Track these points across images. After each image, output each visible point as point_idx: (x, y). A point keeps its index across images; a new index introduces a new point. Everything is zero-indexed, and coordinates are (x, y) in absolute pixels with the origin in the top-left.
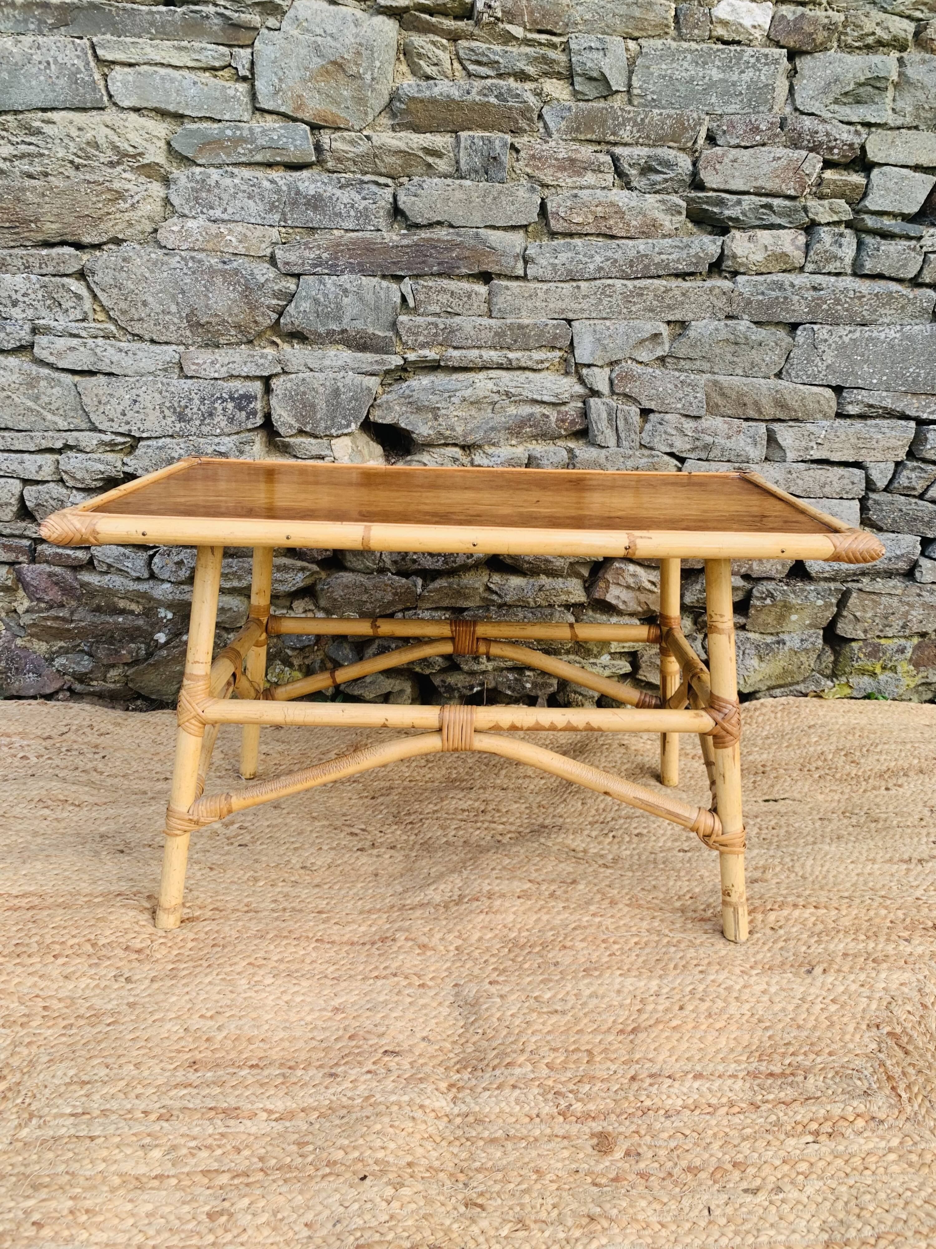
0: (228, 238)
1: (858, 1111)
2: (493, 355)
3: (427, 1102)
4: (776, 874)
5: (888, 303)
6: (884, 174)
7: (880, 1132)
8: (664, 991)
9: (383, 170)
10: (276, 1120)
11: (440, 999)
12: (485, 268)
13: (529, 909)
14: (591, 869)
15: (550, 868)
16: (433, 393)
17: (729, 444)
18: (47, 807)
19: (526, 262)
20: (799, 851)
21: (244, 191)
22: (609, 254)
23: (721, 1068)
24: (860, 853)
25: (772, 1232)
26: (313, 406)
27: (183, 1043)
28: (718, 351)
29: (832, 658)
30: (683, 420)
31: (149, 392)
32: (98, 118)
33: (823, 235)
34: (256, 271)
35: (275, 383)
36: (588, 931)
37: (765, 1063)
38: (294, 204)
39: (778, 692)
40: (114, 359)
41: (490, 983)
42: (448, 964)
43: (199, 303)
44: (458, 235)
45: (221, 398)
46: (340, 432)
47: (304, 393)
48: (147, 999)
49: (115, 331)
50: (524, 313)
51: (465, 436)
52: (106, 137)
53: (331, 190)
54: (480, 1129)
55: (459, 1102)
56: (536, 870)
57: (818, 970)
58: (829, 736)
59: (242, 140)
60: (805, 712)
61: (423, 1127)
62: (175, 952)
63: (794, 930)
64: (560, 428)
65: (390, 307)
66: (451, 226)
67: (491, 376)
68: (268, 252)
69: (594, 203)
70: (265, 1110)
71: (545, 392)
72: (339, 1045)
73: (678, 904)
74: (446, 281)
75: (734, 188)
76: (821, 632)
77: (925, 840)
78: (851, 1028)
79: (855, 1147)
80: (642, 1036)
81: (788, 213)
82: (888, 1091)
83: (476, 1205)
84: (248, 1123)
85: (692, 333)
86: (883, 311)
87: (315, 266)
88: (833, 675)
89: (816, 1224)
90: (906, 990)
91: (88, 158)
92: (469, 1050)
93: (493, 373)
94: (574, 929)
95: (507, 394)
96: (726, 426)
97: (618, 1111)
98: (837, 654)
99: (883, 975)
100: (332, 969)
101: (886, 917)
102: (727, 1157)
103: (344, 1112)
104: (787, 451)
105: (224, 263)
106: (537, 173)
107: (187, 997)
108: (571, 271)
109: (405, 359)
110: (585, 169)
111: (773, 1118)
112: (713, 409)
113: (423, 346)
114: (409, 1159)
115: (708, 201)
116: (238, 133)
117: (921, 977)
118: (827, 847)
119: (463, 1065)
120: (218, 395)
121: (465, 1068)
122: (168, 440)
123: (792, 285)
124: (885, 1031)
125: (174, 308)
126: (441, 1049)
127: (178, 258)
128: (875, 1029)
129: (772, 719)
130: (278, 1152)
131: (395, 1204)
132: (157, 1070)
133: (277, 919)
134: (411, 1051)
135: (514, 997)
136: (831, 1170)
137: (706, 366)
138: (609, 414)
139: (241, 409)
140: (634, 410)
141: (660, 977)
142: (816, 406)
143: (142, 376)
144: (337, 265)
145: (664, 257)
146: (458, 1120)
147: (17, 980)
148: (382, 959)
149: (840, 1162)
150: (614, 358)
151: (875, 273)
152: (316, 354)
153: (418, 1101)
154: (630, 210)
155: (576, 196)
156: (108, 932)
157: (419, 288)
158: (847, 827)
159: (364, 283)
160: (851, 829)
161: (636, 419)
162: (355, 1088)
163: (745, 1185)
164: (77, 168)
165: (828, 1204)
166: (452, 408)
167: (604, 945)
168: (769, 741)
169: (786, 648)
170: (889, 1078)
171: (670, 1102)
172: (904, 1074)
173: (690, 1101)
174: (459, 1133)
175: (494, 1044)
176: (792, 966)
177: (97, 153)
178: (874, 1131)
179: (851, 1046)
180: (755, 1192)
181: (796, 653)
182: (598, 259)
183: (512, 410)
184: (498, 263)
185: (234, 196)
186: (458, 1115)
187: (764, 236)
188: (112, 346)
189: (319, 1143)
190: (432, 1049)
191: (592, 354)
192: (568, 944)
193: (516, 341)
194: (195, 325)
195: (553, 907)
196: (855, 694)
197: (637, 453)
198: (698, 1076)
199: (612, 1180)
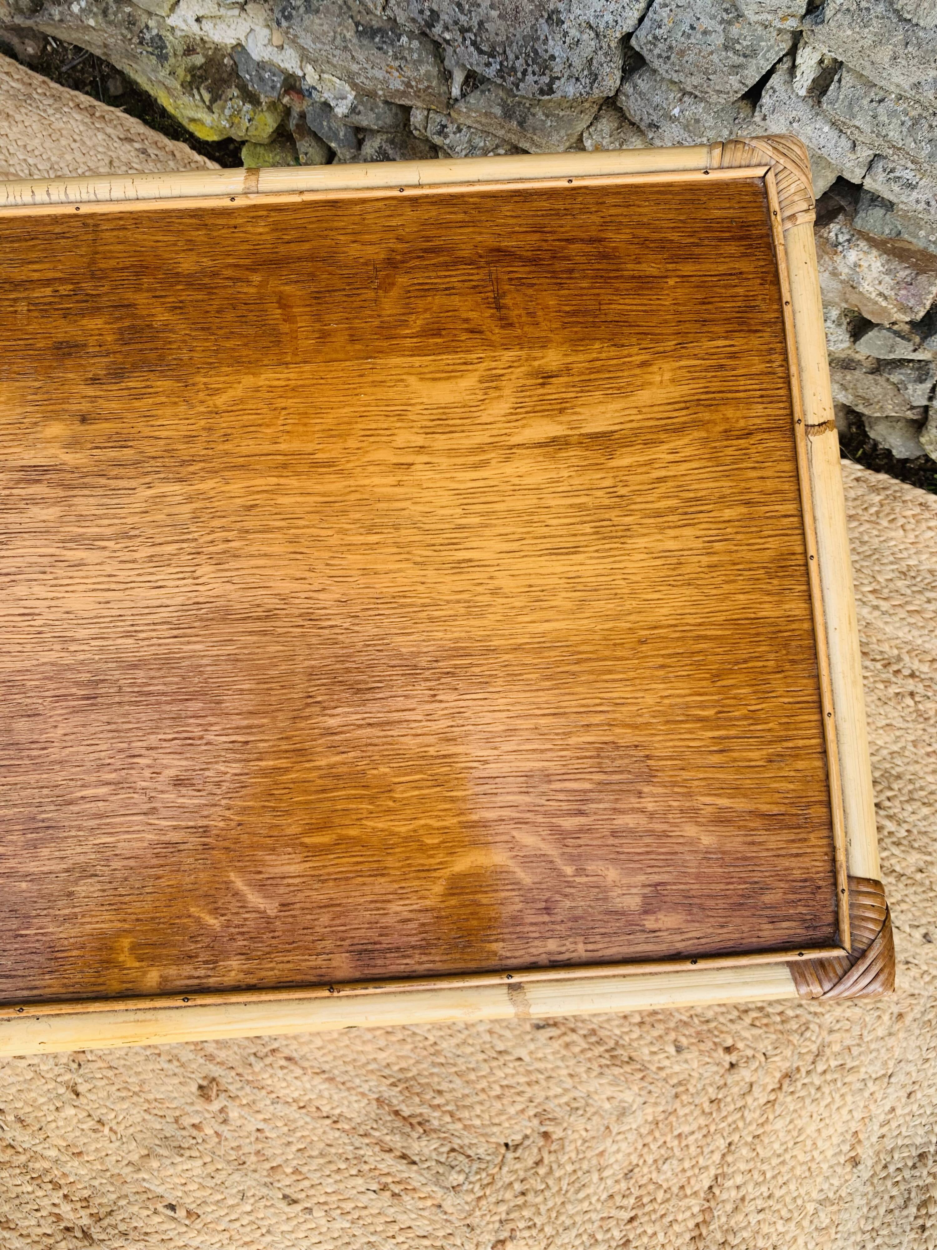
1: (433, 1195)
37: (401, 1098)
79: (403, 1217)
90: (608, 1106)
99: (603, 1080)
102: (295, 1162)
111: (361, 1152)
117: (640, 1101)
124: (544, 1129)
128: (537, 1122)
136: (367, 1221)
171: (287, 1091)
172: (508, 1186)
173: (305, 1099)
178: (431, 1215)
179: (494, 1129)
180: (291, 1202)
198: (330, 1079)
199: (193, 1125)
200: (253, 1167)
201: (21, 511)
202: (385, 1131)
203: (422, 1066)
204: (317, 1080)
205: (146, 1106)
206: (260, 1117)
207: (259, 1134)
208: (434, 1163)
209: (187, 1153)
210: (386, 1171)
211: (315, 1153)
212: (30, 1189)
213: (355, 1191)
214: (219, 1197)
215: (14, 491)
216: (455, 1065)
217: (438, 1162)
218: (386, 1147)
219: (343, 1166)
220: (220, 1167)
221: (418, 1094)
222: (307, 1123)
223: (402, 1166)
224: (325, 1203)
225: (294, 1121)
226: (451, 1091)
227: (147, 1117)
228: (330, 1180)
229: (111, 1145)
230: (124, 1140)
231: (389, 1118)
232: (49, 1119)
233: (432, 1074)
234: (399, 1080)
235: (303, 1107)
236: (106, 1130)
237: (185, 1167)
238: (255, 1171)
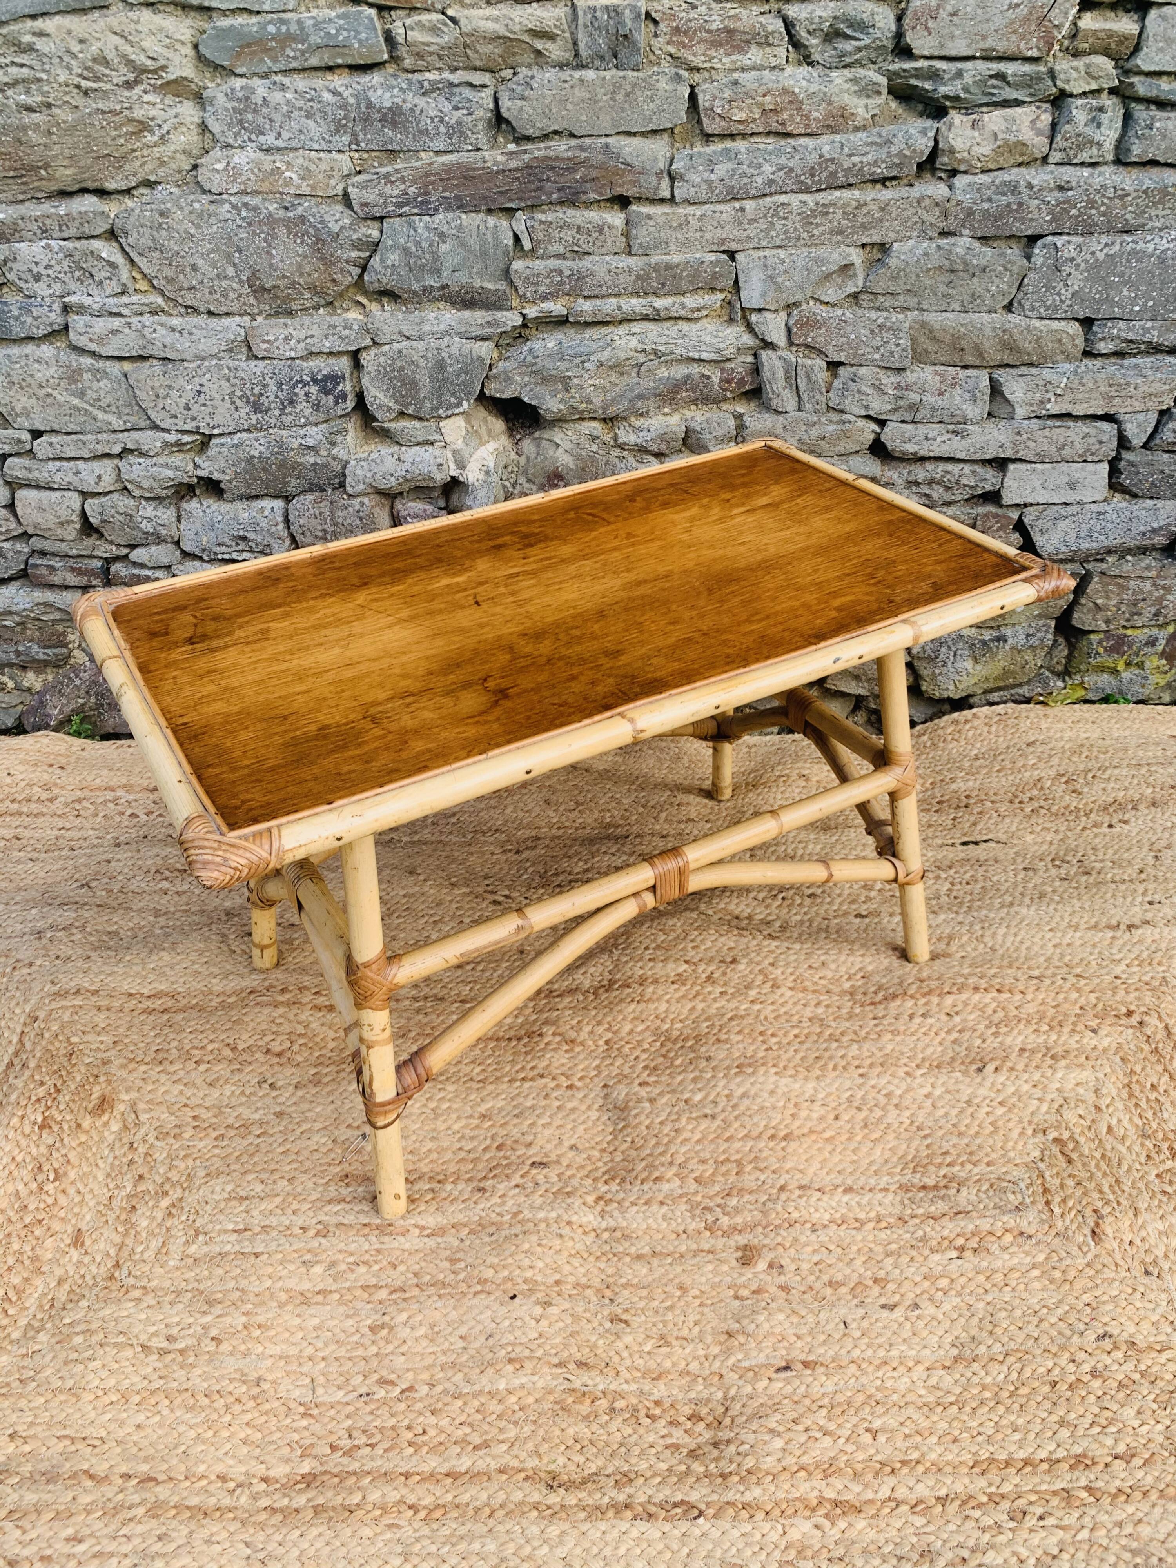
0: (287, 174)
1: (1008, 1226)
2: (635, 304)
3: (574, 1218)
4: (962, 946)
5: (1161, 201)
6: (1164, 18)
7: (1027, 1248)
8: (821, 1096)
9: (478, 63)
10: (428, 1236)
11: (588, 1101)
12: (619, 191)
13: (683, 997)
14: (755, 942)
15: (709, 944)
16: (562, 359)
17: (941, 402)
18: (166, 879)
19: (672, 179)
20: (992, 915)
21: (301, 109)
22: (783, 161)
23: (872, 1182)
24: (1062, 918)
25: (903, 1348)
26: (414, 383)
27: (333, 1156)
28: (928, 282)
29: (1066, 652)
30: (882, 374)
31: (215, 380)
32: (102, 23)
33: (1074, 112)
34: (327, 218)
35: (365, 358)
36: (745, 1022)
37: (918, 1175)
38: (366, 120)
39: (995, 697)
40: (168, 341)
41: (640, 1084)
42: (597, 1062)
43: (261, 263)
44: (582, 148)
45: (302, 381)
46: (449, 413)
47: (402, 368)
48: (293, 1109)
49: (163, 304)
50: (673, 247)
51: (604, 408)
52: (116, 49)
53: (412, 99)
54: (627, 1244)
55: (607, 1217)
56: (694, 948)
57: (990, 1068)
58: (1050, 756)
59: (290, 38)
60: (1025, 724)
61: (571, 1244)
62: (317, 1054)
63: (972, 1017)
64: (725, 390)
65: (499, 252)
66: (572, 135)
67: (634, 330)
68: (339, 190)
69: (761, 91)
70: (416, 1226)
71: (703, 348)
72: (488, 1156)
73: (847, 985)
74: (571, 212)
75: (953, 53)
76: (1053, 624)
77: (1139, 899)
78: (1015, 1134)
79: (999, 1263)
80: (793, 1145)
81: (1029, 82)
82: (1041, 1206)
83: (621, 1320)
84: (401, 1239)
85: (893, 262)
86: (1153, 213)
87: (400, 205)
88: (1065, 673)
89: (949, 1339)
90: (1081, 1091)
91: (97, 79)
92: (618, 1159)
93: (637, 327)
94: (731, 1019)
95: (655, 352)
96: (937, 378)
97: (764, 1223)
98: (1072, 647)
99: (1060, 1074)
100: (478, 1070)
101: (1076, 1001)
102: (869, 1273)
103: (493, 1229)
104: (1017, 406)
105: (286, 208)
106: (683, 53)
107: (332, 1107)
108: (733, 187)
109: (524, 316)
110: (748, 42)
111: (920, 1233)
112: (919, 357)
113: (545, 298)
114: (557, 1277)
115: (918, 74)
116: (284, 29)
117: (1100, 1075)
118: (1024, 911)
119: (611, 1176)
120: (298, 377)
121: (613, 1179)
122: (244, 435)
123: (1030, 186)
124: (1051, 1137)
125: (231, 271)
126: (589, 1158)
127: (227, 206)
128: (1041, 1135)
129: (985, 734)
130: (431, 1268)
131: (544, 1323)
132: (310, 1185)
133: (418, 1011)
134: (558, 1162)
135: (664, 1100)
136: (972, 1286)
137: (912, 302)
138: (787, 371)
139: (327, 393)
140: (819, 363)
141: (817, 1078)
142: (1057, 345)
143: (203, 359)
144: (429, 202)
145: (855, 159)
146: (606, 1235)
147: (162, 1089)
148: (529, 1058)
149: (981, 1278)
150: (791, 300)
151: (1145, 159)
152: (412, 317)
153: (565, 1217)
154: (809, 97)
155: (736, 83)
156: (245, 1036)
157: (536, 224)
158: (1053, 881)
159: (465, 223)
160: (1057, 884)
161: (822, 375)
162: (503, 1204)
163: (883, 1301)
164: (86, 93)
165: (962, 1321)
166: (587, 376)
167: (761, 1038)
168: (978, 763)
169: (1007, 647)
170: (1046, 1191)
171: (817, 1215)
172: (1062, 1186)
173: (838, 1215)
174: (607, 1248)
175: (643, 1155)
176: (963, 1063)
177: (107, 72)
178: (1020, 1246)
179: (1012, 1154)
180: (892, 1307)
181: (1019, 652)
182: (768, 169)
183: (663, 372)
184: (635, 183)
185: (288, 116)
186: (606, 1230)
187: (994, 119)
188: (162, 325)
189: (470, 1260)
190: (580, 1160)
191: (763, 295)
192: (723, 1037)
193: (663, 285)
194: (259, 291)
195: (710, 993)
196: (1091, 696)
197: (823, 420)
198: (848, 1190)
199: (754, 1292)
200: (834, 1297)
202: (926, 1205)
203: (915, 1145)
204: (838, 1195)
207: (820, 1267)
210: (953, 1235)
213: (940, 1268)
216: (940, 1128)
218: (938, 1215)
219: (913, 1253)
221: (930, 1164)
222: (854, 1236)
223: (962, 1221)
224: (923, 1292)
225: (842, 1239)
226: (954, 1148)
231: (921, 1195)
233: (928, 1145)
234: (907, 1164)
235: (842, 1224)
236: (673, 1341)
238: (839, 1300)
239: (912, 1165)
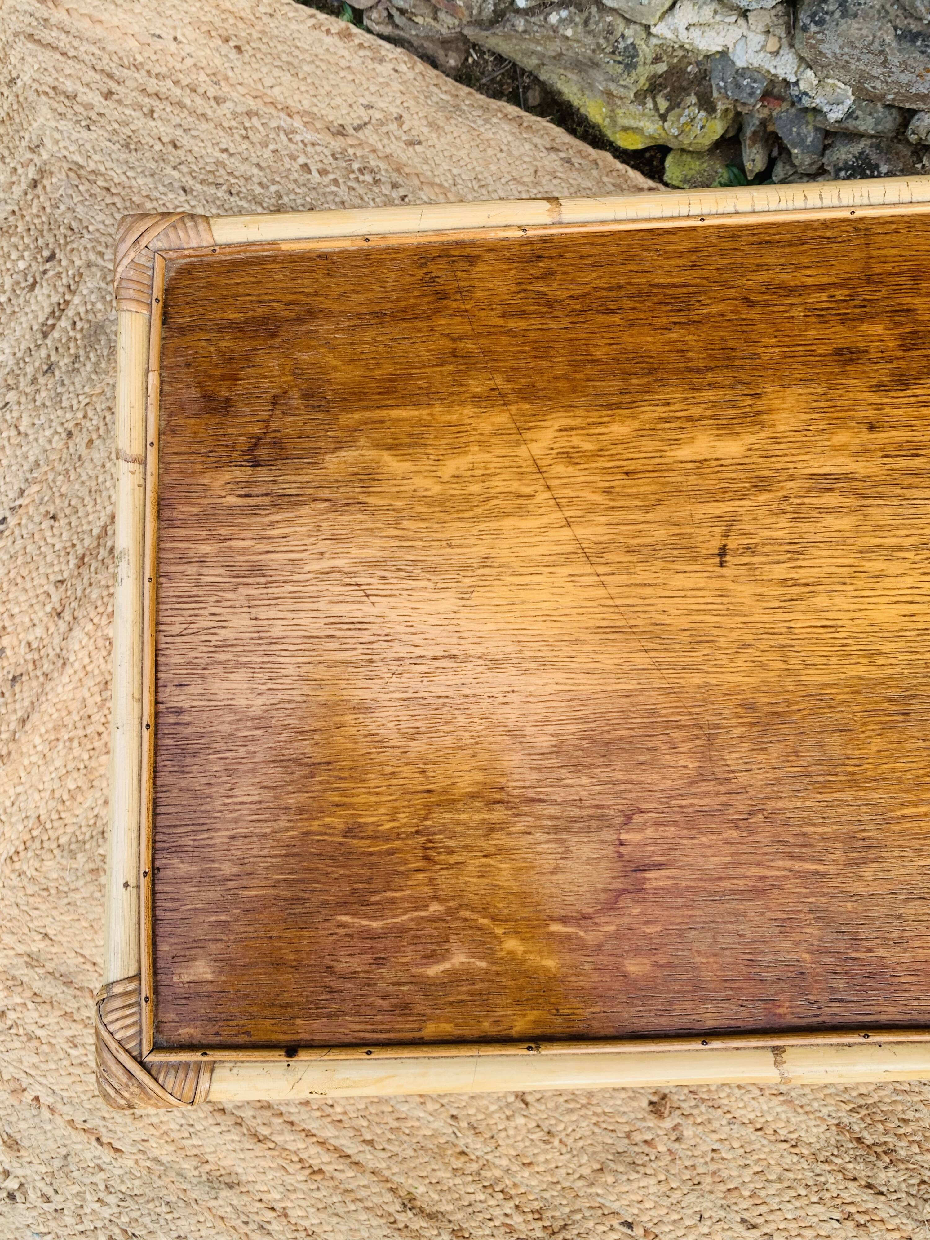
37: (863, 1125)
102: (752, 1185)
111: (822, 1179)
171: (744, 1111)
173: (762, 1120)
180: (750, 1226)
199: (646, 1142)
200: (708, 1188)
201: (816, 520)
202: (848, 1159)
203: (882, 1093)
204: (776, 1101)
205: (595, 1119)
206: (715, 1137)
207: (715, 1155)
208: (904, 1195)
209: (642, 1170)
210: (849, 1200)
211: (773, 1177)
212: (482, 1197)
213: (816, 1219)
214: (676, 1217)
215: (806, 500)
216: (920, 1093)
217: (908, 1193)
218: (850, 1175)
219: (803, 1192)
220: (674, 1186)
221: (882, 1122)
222: (763, 1146)
223: (867, 1195)
224: (785, 1229)
225: (751, 1143)
226: (917, 1120)
227: (597, 1130)
228: (790, 1206)
229: (562, 1157)
230: (575, 1153)
231: (851, 1145)
232: (500, 1127)
233: (895, 1102)
234: (860, 1107)
235: (760, 1129)
236: (556, 1143)
237: (642, 1184)
238: (711, 1192)
239: (864, 1112)
